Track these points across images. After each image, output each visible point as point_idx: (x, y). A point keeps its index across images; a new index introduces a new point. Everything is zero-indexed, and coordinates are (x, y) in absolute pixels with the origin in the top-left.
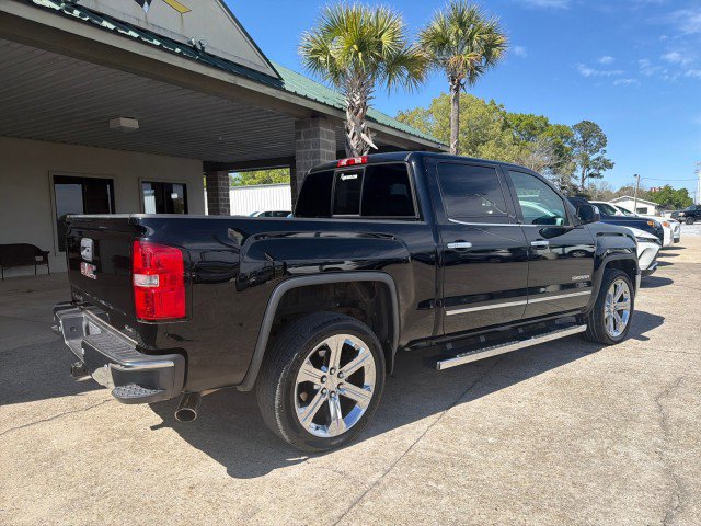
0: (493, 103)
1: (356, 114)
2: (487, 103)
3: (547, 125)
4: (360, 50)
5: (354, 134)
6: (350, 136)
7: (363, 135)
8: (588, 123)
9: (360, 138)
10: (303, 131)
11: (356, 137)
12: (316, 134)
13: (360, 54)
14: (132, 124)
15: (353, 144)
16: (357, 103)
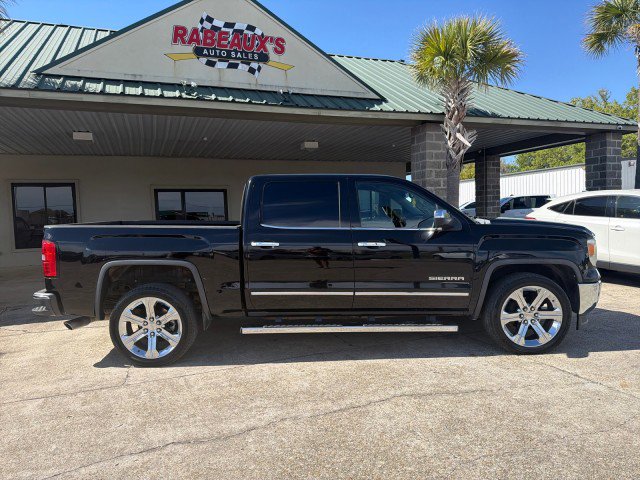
1: (451, 116)
5: (450, 135)
7: (459, 135)
9: (456, 138)
10: (415, 137)
11: (452, 138)
12: (423, 138)
14: (315, 145)
15: (450, 143)
16: (452, 107)
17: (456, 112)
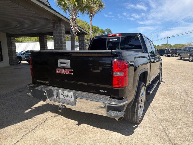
0: (85, 22)
1: (74, 21)
2: (84, 22)
3: (99, 29)
4: (76, 2)
5: (73, 27)
6: (72, 27)
8: (108, 29)
9: (75, 28)
10: (55, 25)
11: (74, 28)
12: (60, 26)
13: (76, 3)
15: (73, 30)
16: (74, 18)
17: (75, 20)
